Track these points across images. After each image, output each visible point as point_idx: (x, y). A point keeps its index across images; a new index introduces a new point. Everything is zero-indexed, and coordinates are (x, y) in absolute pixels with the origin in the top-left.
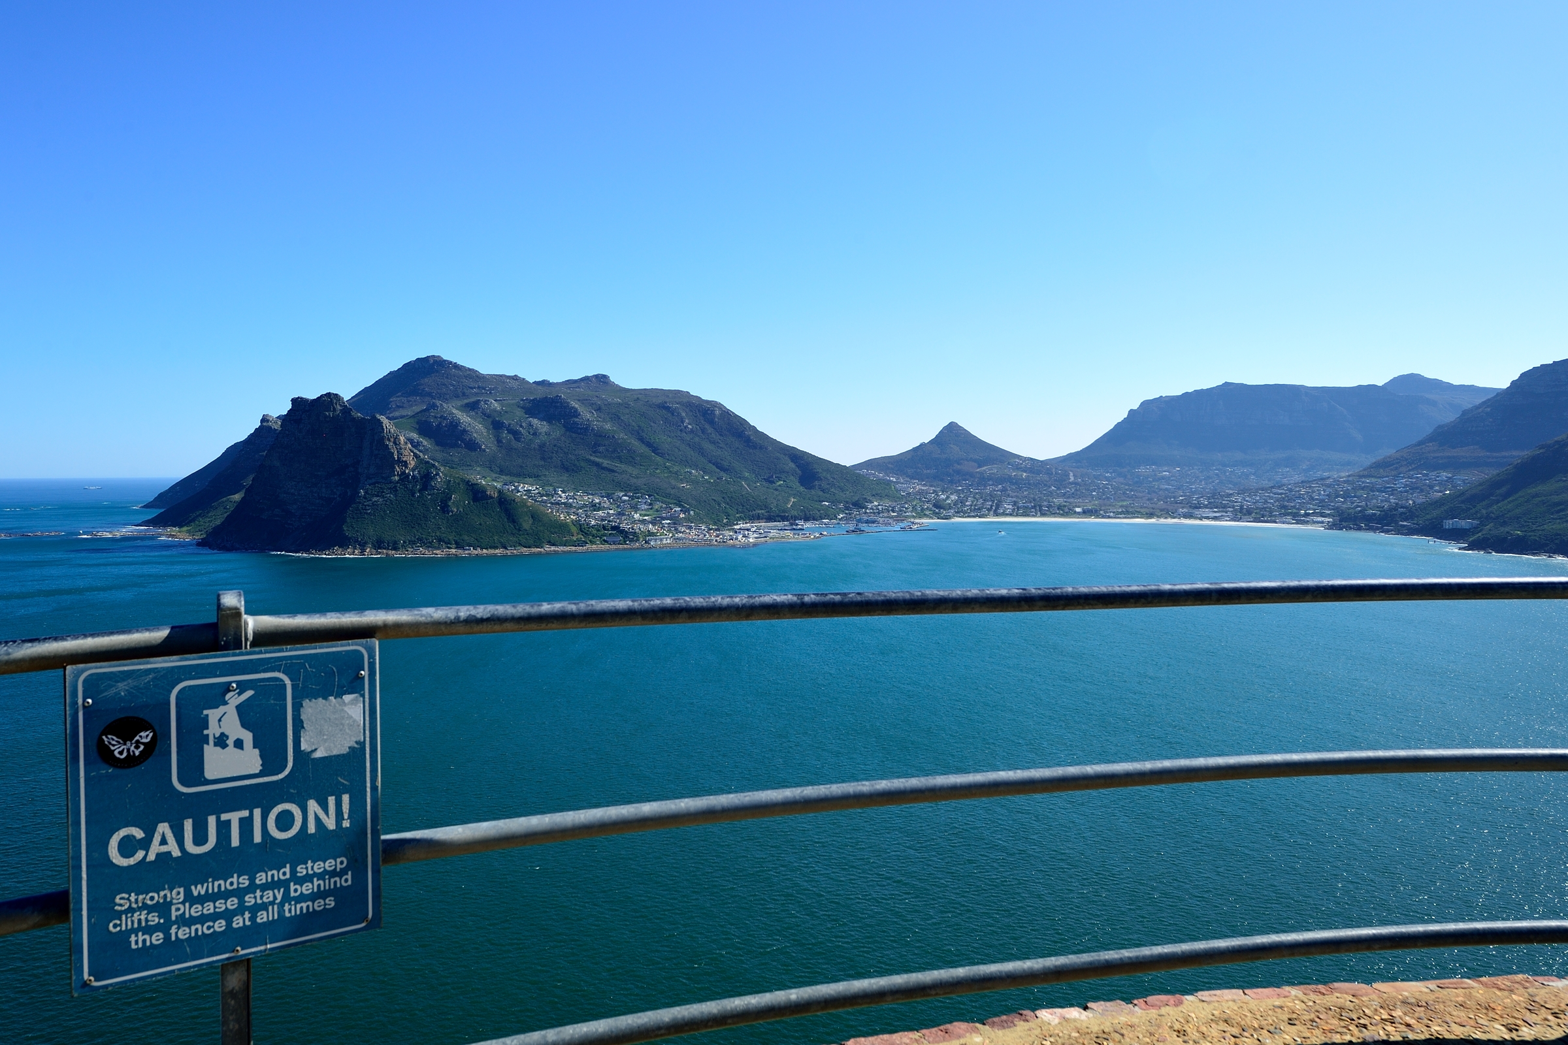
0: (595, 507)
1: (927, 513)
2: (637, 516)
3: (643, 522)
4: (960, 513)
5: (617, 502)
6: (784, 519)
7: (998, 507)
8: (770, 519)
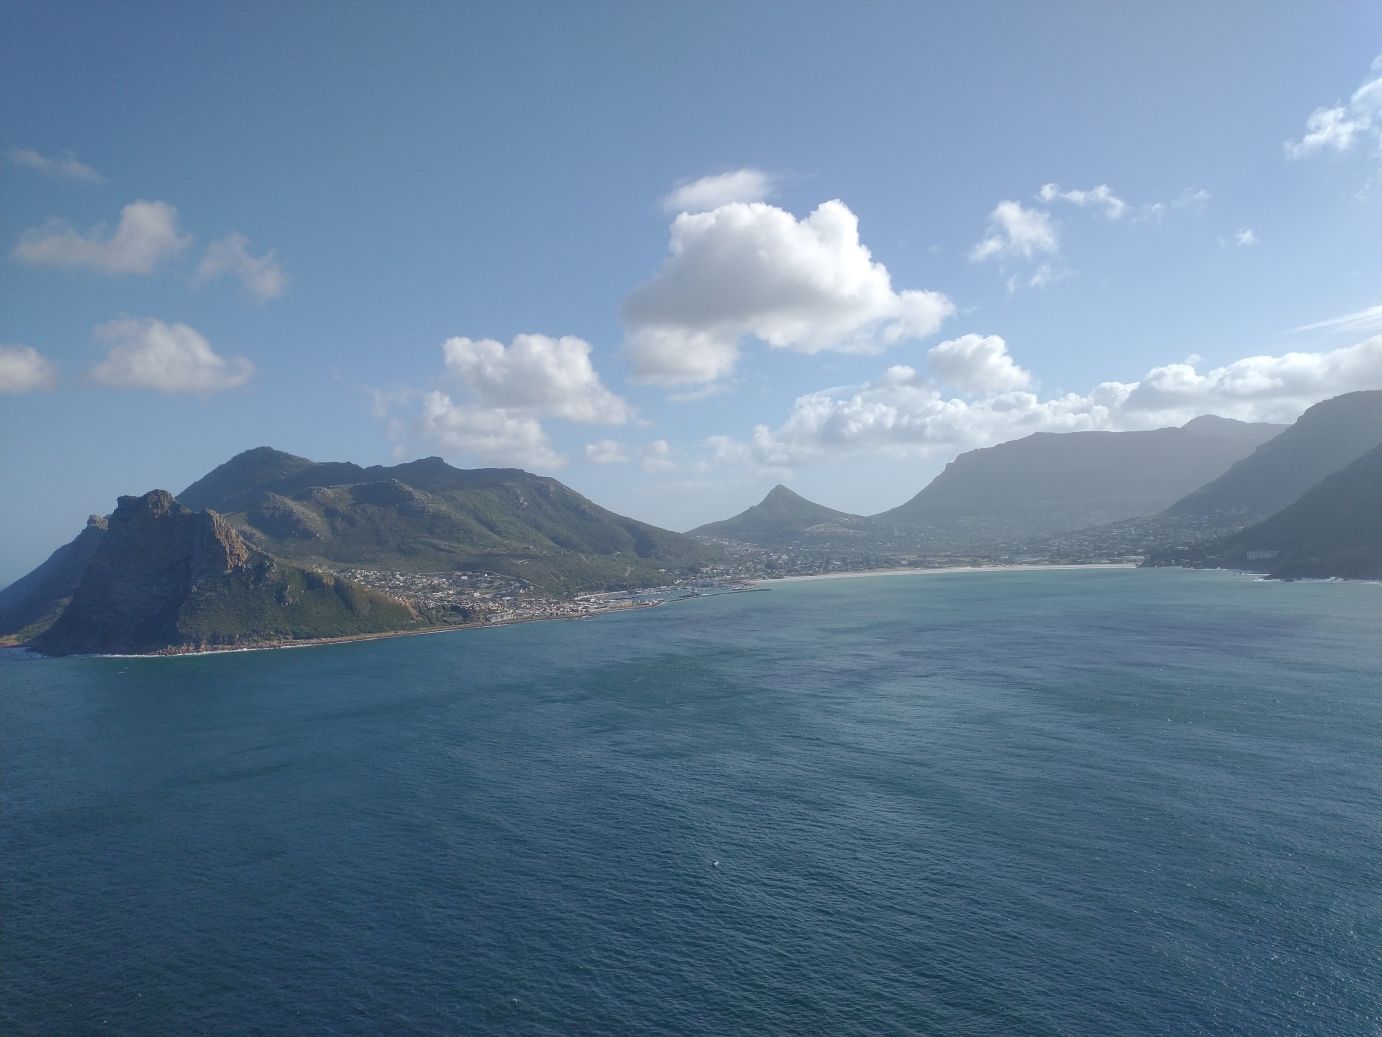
0: (435, 589)
1: (761, 573)
2: (477, 595)
3: (483, 600)
4: (790, 572)
5: (456, 583)
6: (623, 588)
7: (827, 563)
8: (609, 589)
